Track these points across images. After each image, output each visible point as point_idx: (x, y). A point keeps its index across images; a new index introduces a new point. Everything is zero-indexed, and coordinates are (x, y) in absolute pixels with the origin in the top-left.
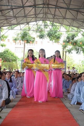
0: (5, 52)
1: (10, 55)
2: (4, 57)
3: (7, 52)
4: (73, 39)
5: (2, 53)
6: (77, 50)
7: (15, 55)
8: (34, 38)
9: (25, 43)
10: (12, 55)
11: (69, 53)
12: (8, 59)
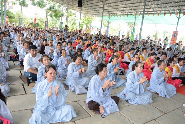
3: (8, 11)
4: (54, 9)
7: (14, 14)
8: (28, 4)
9: (21, 7)
12: (10, 16)
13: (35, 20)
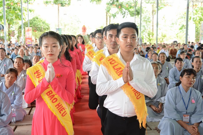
0: (34, 19)
1: (42, 22)
2: (34, 26)
3: (37, 18)
5: (31, 20)
6: (123, 14)
7: (47, 22)
9: (59, 7)
10: (43, 23)
11: (114, 18)
12: (39, 28)
13: (84, 29)
